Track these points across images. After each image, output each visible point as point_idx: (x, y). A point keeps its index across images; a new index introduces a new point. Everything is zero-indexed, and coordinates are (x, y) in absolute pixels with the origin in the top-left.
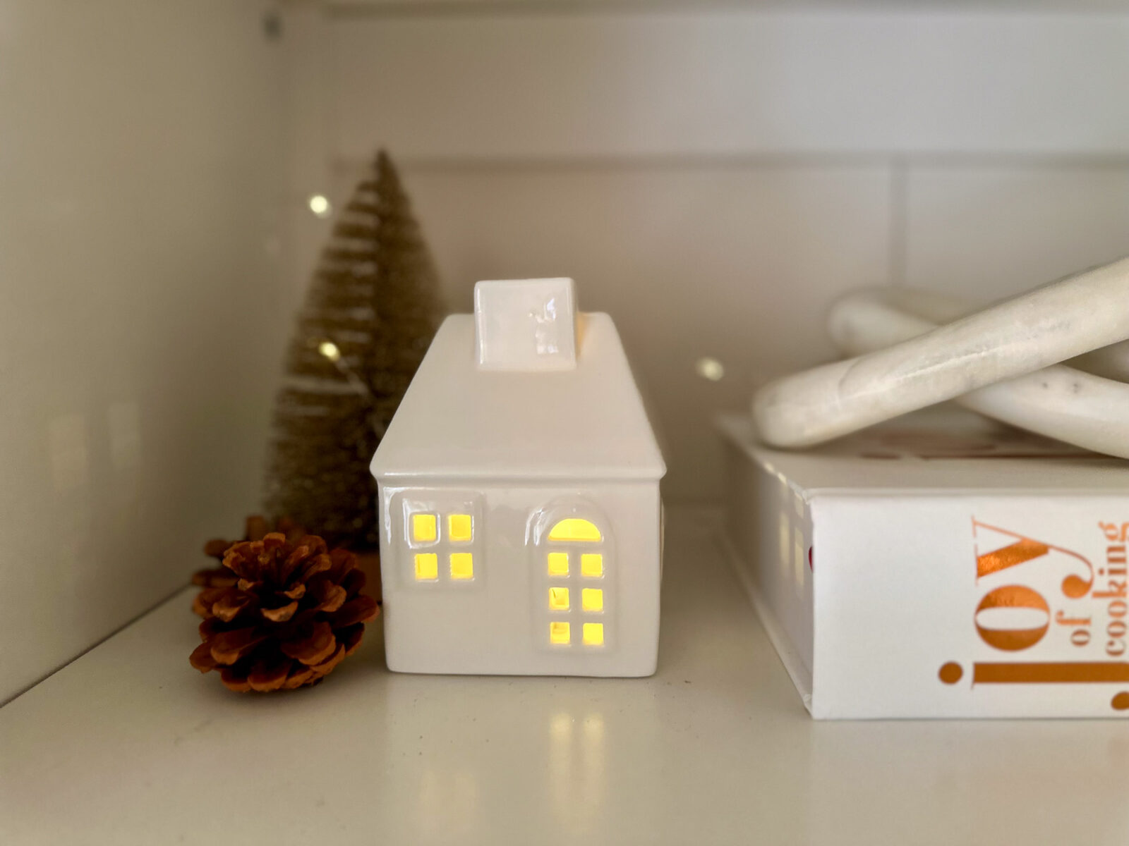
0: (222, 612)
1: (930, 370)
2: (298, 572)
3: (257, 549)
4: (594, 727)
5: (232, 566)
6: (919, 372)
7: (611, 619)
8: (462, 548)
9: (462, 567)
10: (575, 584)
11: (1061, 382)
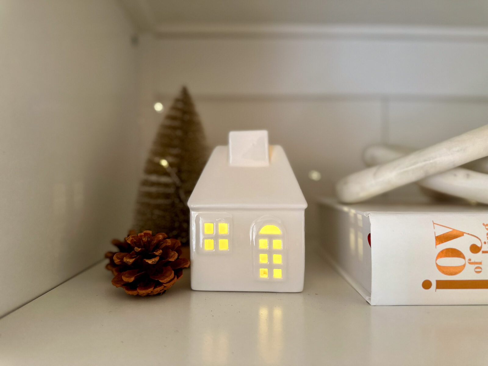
0: (128, 260)
1: (410, 168)
2: (157, 246)
3: (141, 236)
4: (278, 313)
5: (131, 242)
6: (406, 169)
7: (286, 267)
8: (224, 237)
9: (224, 245)
10: (270, 252)
11: (462, 173)
